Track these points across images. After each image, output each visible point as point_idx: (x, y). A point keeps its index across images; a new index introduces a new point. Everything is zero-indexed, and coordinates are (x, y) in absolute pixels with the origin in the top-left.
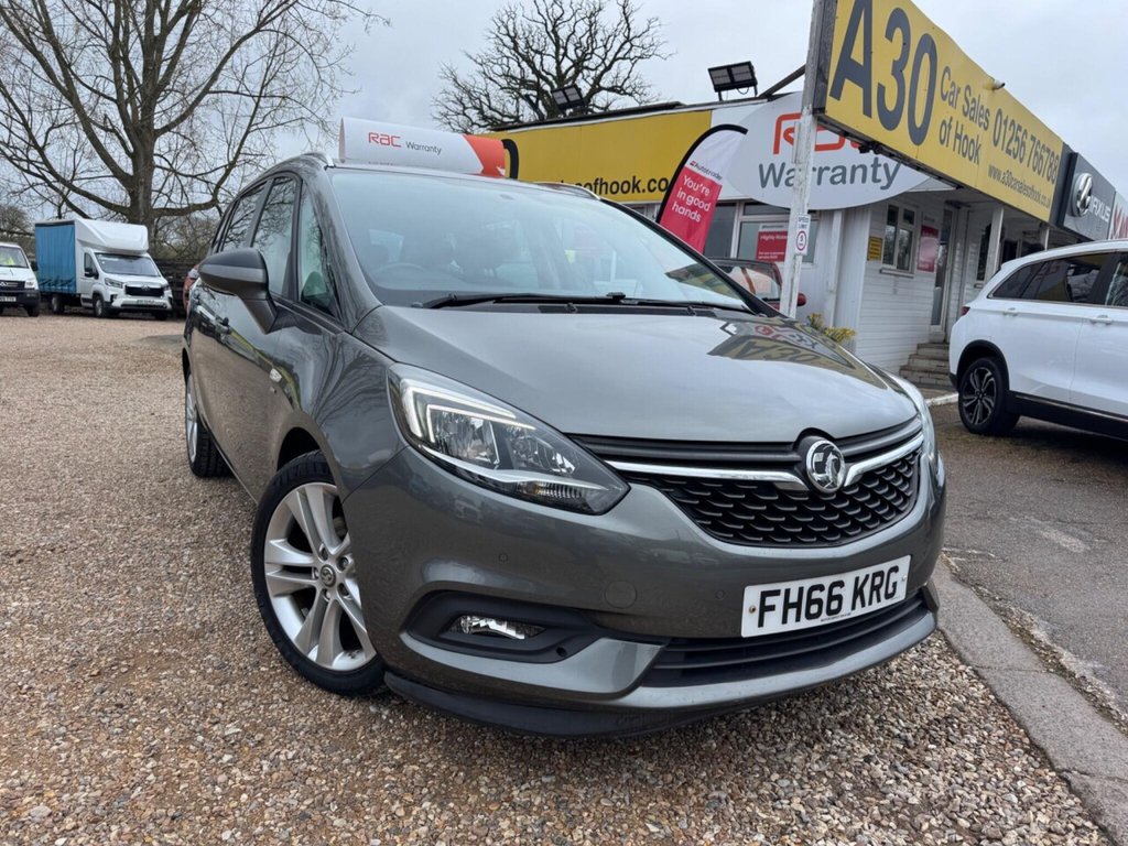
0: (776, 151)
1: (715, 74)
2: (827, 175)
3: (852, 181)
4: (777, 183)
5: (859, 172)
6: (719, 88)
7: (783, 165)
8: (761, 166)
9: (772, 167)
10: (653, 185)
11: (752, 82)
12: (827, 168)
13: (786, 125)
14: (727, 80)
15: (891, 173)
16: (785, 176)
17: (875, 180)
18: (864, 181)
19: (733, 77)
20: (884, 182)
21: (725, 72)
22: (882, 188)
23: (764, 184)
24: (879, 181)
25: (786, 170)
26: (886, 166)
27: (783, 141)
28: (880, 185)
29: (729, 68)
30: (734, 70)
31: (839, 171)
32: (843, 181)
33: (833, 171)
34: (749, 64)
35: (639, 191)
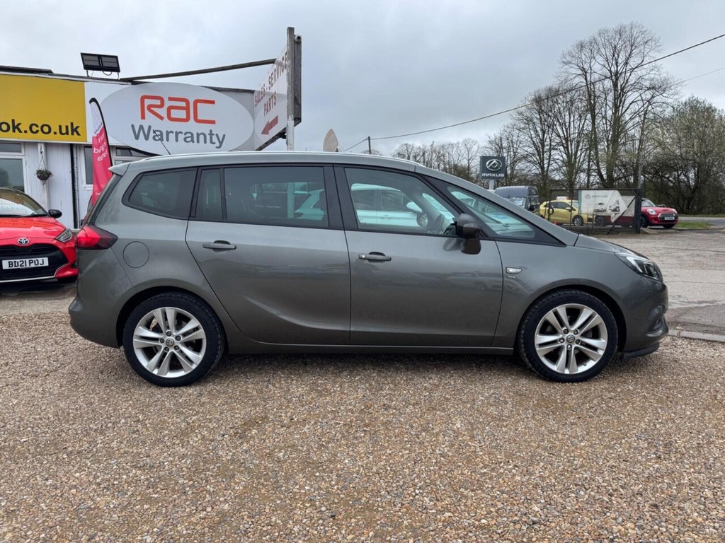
0: (143, 117)
1: (85, 57)
2: (181, 137)
3: (198, 142)
4: (147, 138)
5: (202, 137)
6: (87, 67)
7: (150, 127)
8: (133, 126)
9: (141, 127)
10: (34, 129)
11: (117, 70)
12: (181, 133)
13: (147, 102)
14: (97, 64)
15: (221, 139)
16: (152, 134)
17: (212, 142)
18: (205, 142)
19: (100, 63)
20: (218, 144)
21: (96, 58)
22: (217, 147)
23: (137, 137)
24: (214, 143)
25: (152, 131)
26: (217, 135)
27: (147, 112)
28: (215, 145)
29: (100, 57)
30: (104, 59)
31: (189, 135)
32: (192, 141)
33: (185, 134)
34: (116, 57)
35: (20, 131)
